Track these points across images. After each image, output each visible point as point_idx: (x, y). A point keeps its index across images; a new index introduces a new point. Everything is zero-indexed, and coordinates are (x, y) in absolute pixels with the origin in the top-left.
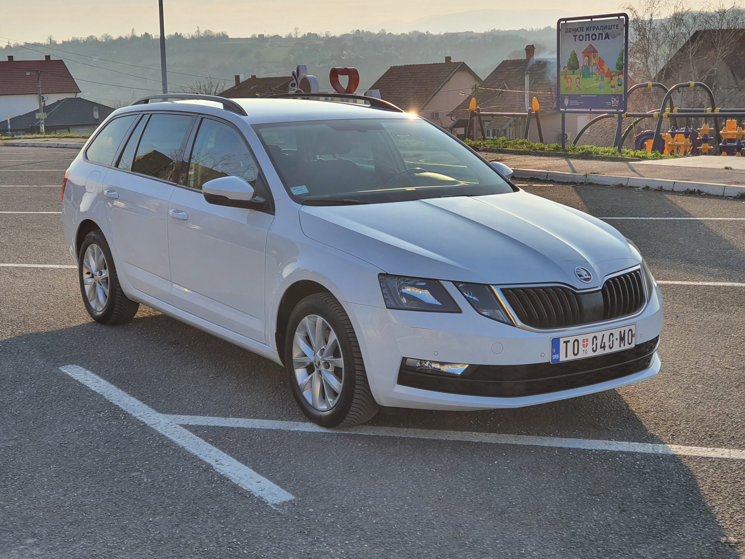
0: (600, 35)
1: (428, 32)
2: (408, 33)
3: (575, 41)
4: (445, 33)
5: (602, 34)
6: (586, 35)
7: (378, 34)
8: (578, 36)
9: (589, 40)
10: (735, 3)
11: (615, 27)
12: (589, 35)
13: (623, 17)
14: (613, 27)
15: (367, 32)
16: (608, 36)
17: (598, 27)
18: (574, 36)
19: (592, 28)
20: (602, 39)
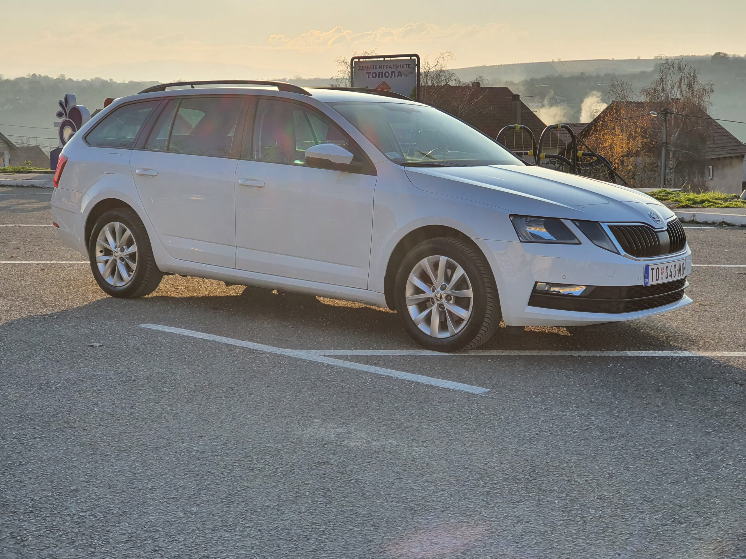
0: (393, 74)
1: (111, 80)
2: (90, 80)
3: (369, 78)
4: (129, 82)
5: (394, 72)
6: (379, 73)
7: (57, 79)
8: (371, 73)
9: (382, 77)
10: (438, 61)
11: (407, 66)
12: (382, 73)
13: (415, 58)
14: (405, 66)
15: (44, 76)
16: (401, 74)
17: (390, 65)
18: (367, 73)
19: (385, 67)
20: (395, 77)
